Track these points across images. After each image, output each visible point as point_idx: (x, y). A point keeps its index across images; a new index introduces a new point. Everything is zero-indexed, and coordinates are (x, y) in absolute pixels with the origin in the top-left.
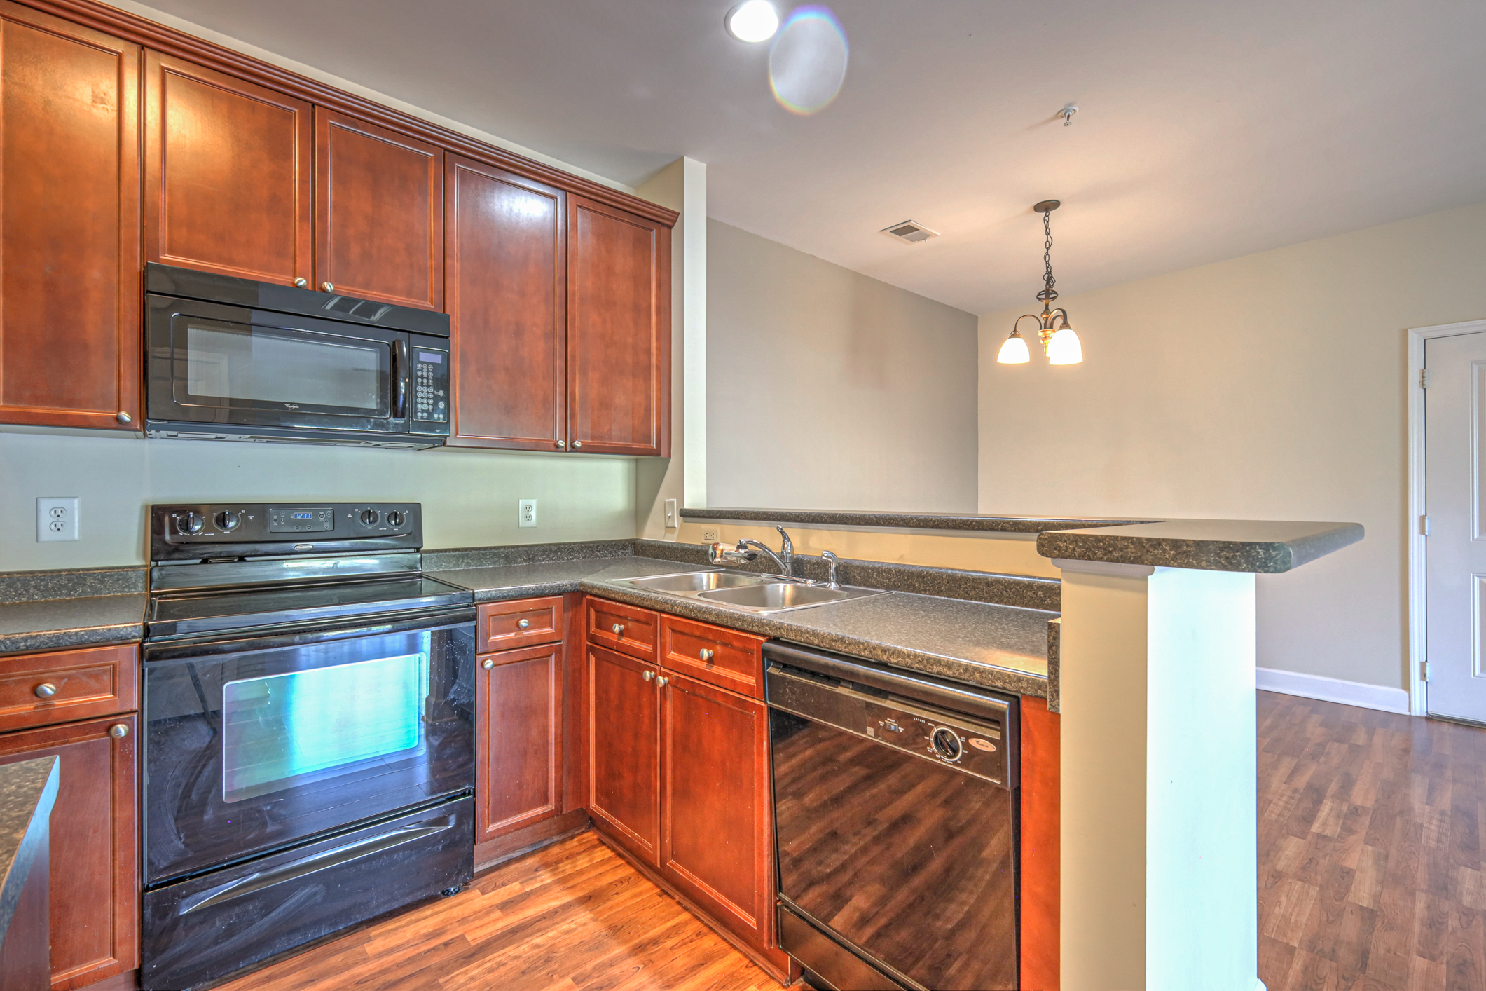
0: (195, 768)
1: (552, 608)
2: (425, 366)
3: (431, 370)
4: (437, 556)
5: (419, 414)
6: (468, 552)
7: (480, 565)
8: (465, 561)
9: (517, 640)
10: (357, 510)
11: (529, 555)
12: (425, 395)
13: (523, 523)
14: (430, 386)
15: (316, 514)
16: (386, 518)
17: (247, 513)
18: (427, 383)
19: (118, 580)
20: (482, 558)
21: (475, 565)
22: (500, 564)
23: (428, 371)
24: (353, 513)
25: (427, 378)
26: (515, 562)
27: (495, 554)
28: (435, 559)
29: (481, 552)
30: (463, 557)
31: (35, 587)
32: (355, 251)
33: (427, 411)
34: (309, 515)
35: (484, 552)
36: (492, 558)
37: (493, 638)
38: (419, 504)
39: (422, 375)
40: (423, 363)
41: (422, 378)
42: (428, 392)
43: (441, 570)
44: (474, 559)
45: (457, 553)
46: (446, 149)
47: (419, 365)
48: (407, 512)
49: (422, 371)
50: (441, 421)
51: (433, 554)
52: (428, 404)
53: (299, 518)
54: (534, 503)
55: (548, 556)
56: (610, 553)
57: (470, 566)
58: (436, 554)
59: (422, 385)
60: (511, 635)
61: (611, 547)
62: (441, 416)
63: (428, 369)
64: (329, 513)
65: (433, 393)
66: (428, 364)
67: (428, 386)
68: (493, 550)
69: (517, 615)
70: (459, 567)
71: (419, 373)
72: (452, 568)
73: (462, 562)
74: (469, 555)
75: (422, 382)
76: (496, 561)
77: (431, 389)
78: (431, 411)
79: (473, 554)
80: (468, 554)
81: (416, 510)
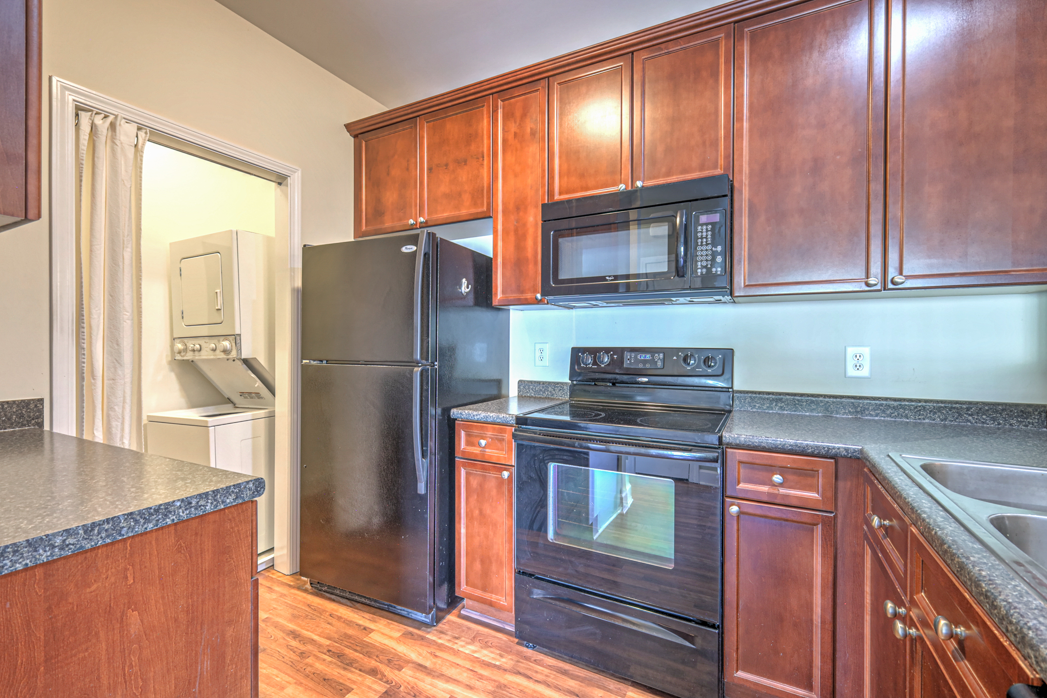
0: (535, 510)
1: (818, 471)
2: (704, 227)
3: (709, 229)
4: (751, 397)
5: (699, 271)
6: (782, 397)
7: (795, 411)
8: (779, 405)
9: (769, 494)
10: (680, 354)
11: (856, 408)
12: (704, 253)
13: (851, 372)
14: (709, 244)
15: (653, 356)
16: (702, 361)
17: (614, 354)
18: (706, 242)
19: (560, 390)
20: (798, 404)
21: (790, 410)
22: (818, 413)
23: (707, 231)
24: (678, 356)
25: (706, 238)
26: (837, 413)
27: (812, 402)
28: (748, 400)
29: (796, 398)
30: (777, 401)
31: (532, 389)
33: (706, 267)
34: (648, 357)
35: (799, 398)
36: (809, 405)
37: (742, 486)
38: (732, 349)
39: (702, 236)
40: (702, 225)
41: (702, 238)
42: (707, 250)
43: (754, 410)
44: (788, 404)
45: (770, 396)
46: (735, 22)
47: (699, 228)
48: (720, 356)
49: (702, 232)
50: (719, 273)
51: (746, 395)
52: (707, 260)
53: (642, 358)
54: (866, 351)
55: (884, 412)
56: (994, 419)
57: (784, 410)
58: (750, 395)
59: (702, 244)
60: (765, 489)
61: (997, 412)
62: (719, 269)
63: (707, 229)
64: (661, 356)
65: (711, 250)
66: (707, 224)
67: (707, 245)
68: (809, 398)
69: (771, 468)
70: (772, 409)
71: (699, 235)
72: (766, 409)
73: (776, 405)
74: (783, 400)
75: (702, 242)
76: (814, 409)
77: (709, 247)
78: (709, 266)
79: (787, 400)
80: (782, 398)
81: (728, 354)
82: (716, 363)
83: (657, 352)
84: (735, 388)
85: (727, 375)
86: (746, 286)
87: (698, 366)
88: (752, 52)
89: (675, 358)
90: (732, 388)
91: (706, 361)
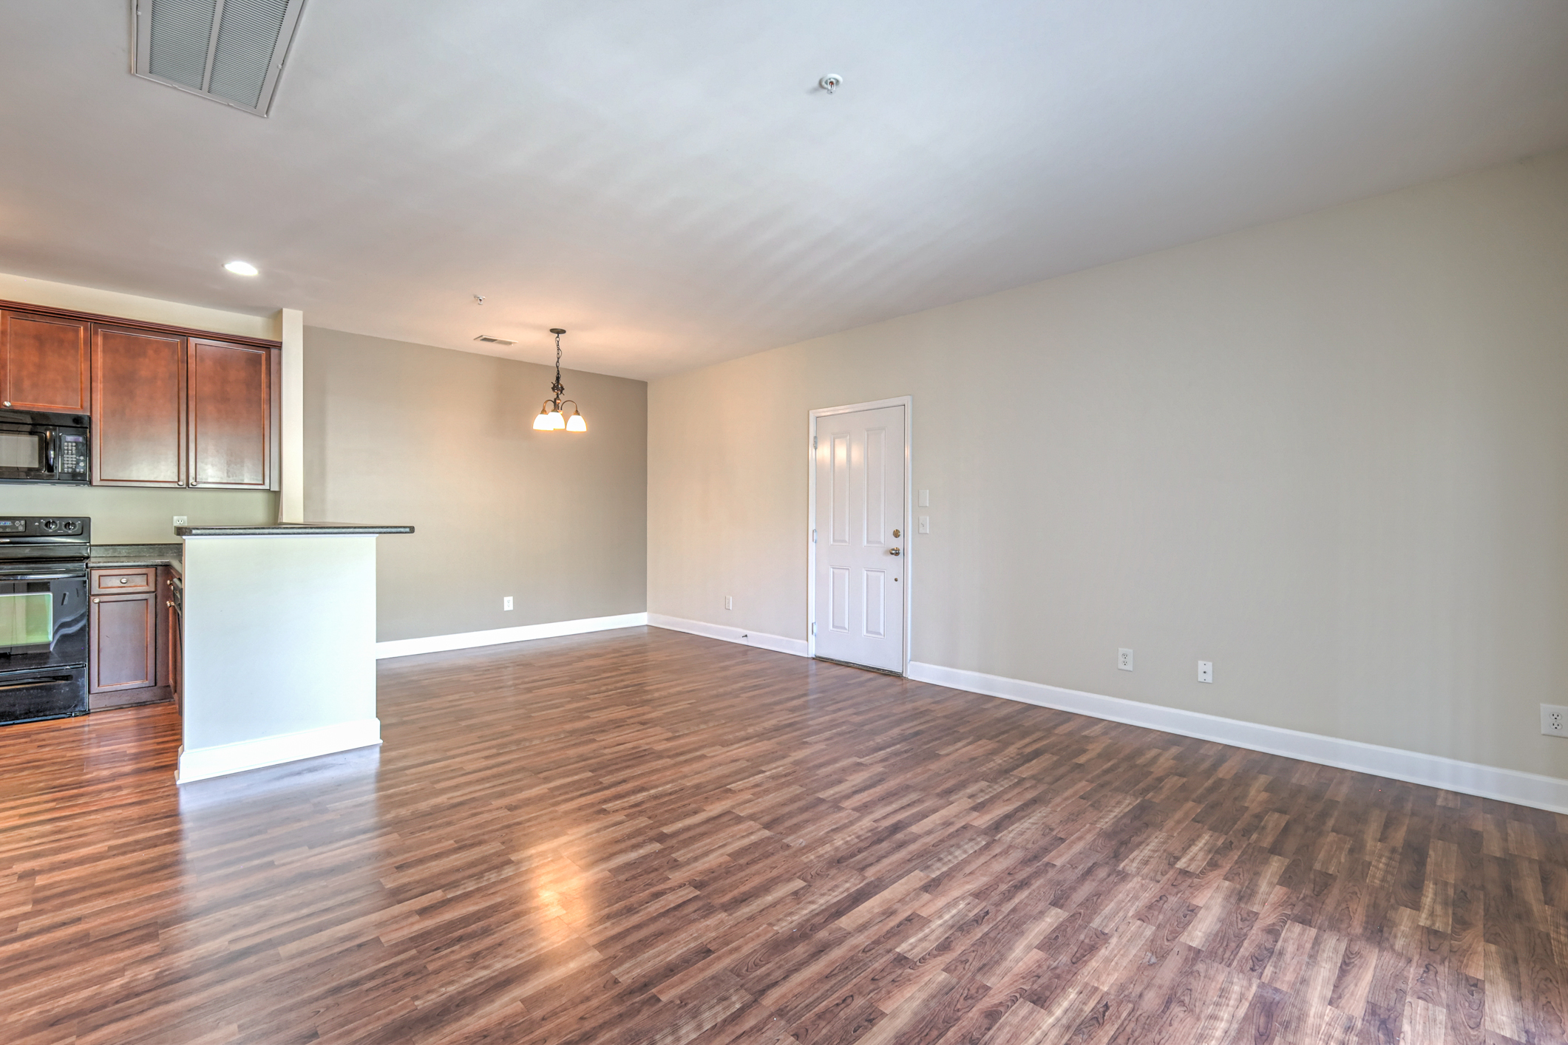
2: (70, 444)
3: (75, 445)
5: (66, 470)
12: (70, 459)
14: (75, 452)
16: (63, 526)
23: (72, 446)
24: (40, 523)
25: (71, 450)
28: (104, 549)
32: (27, 384)
33: (72, 468)
34: (10, 523)
38: (90, 518)
39: (68, 448)
40: (68, 442)
41: (68, 450)
42: (71, 457)
47: (66, 444)
48: (79, 523)
49: (68, 446)
50: (81, 472)
51: (102, 547)
52: (72, 464)
58: (106, 547)
59: (68, 454)
62: (81, 469)
64: (23, 522)
65: (75, 458)
66: (72, 442)
67: (72, 454)
71: (66, 448)
75: (68, 452)
77: (74, 456)
81: (86, 523)
82: (75, 527)
83: (18, 520)
84: (92, 543)
85: (85, 534)
86: (101, 480)
87: (60, 529)
88: (104, 344)
89: (37, 524)
90: (89, 543)
91: (67, 525)
